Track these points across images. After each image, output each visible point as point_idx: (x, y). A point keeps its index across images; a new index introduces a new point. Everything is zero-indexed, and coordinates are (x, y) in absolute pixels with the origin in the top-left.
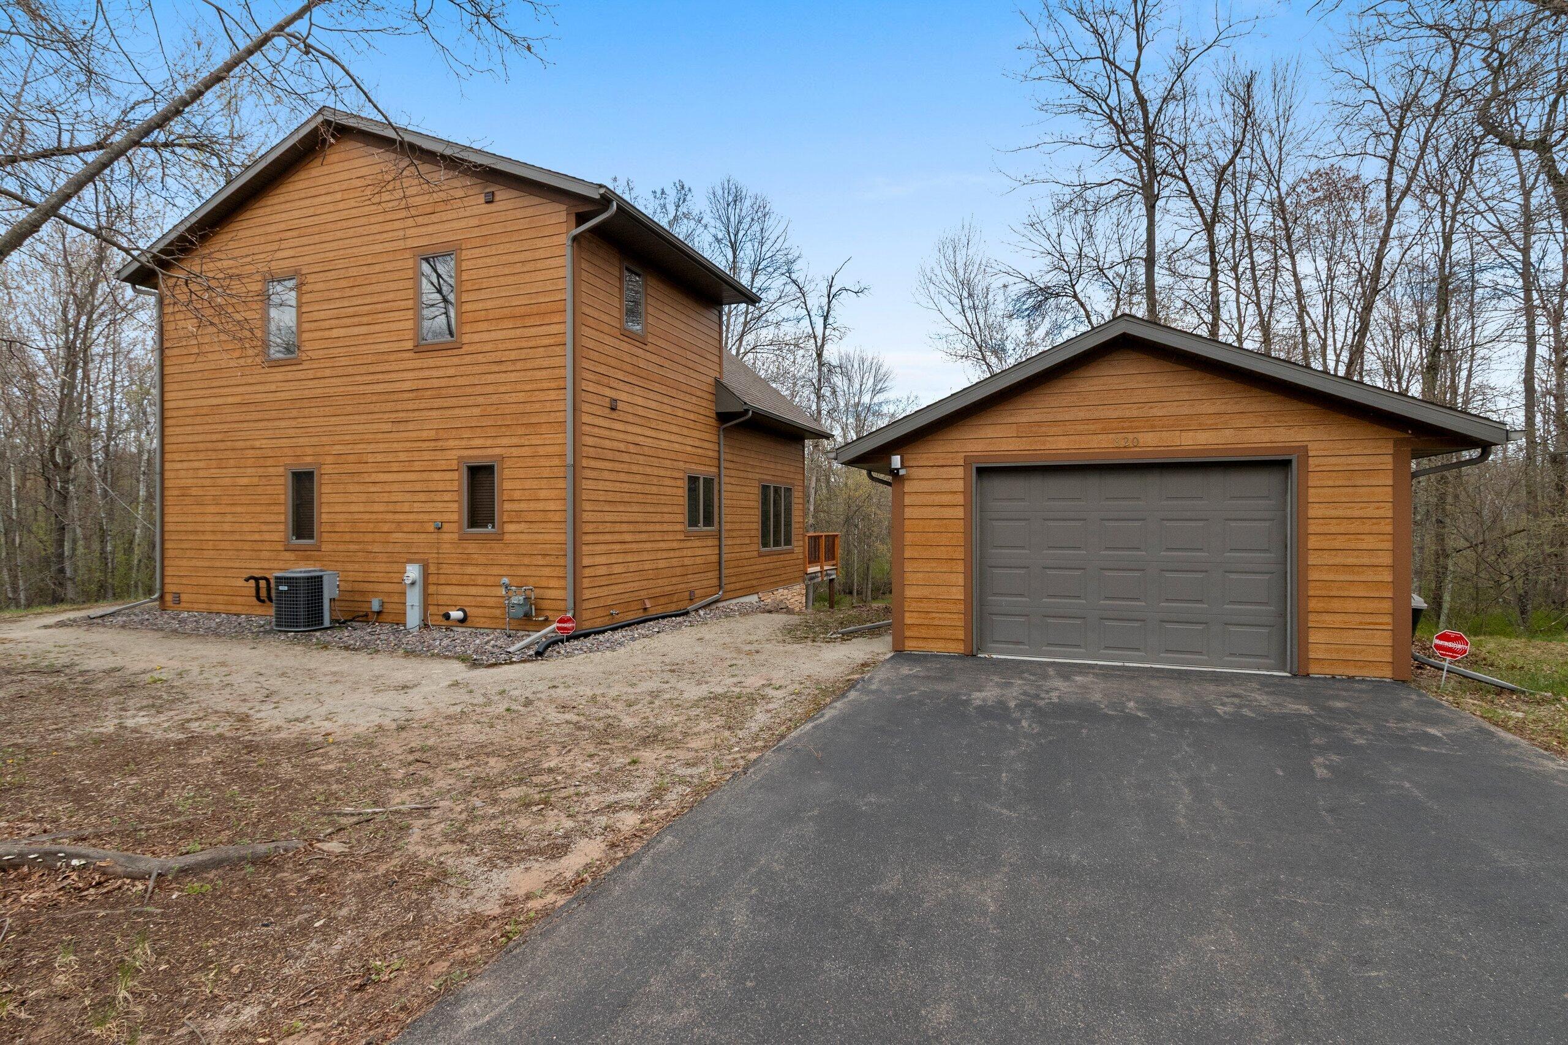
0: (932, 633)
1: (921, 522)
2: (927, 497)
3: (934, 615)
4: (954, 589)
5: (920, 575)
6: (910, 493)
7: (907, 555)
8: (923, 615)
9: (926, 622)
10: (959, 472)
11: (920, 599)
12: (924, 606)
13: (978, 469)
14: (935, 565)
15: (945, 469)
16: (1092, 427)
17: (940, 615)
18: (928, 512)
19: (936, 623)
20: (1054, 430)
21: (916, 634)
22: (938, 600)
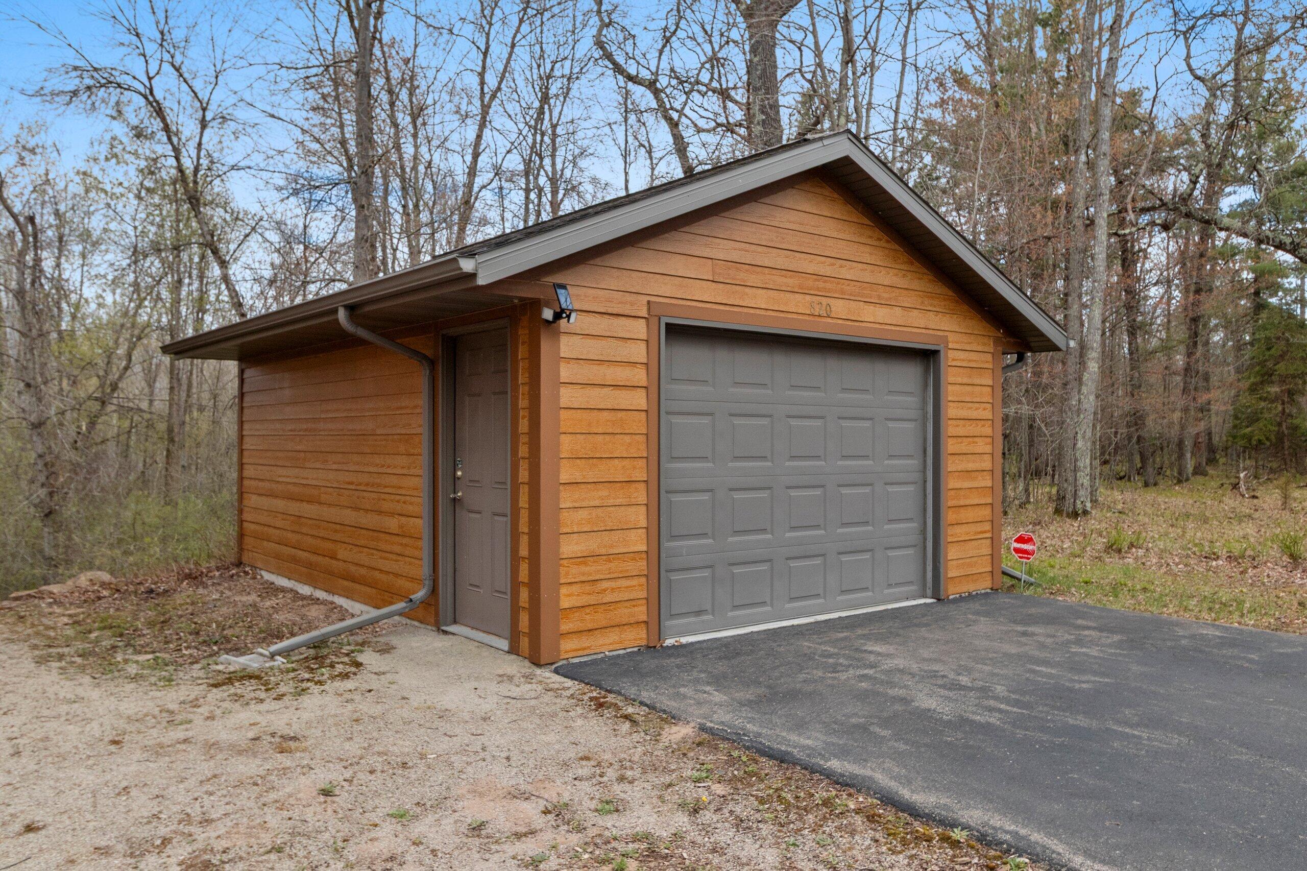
0: (600, 618)
1: (585, 415)
2: (595, 368)
3: (605, 585)
4: (633, 535)
5: (583, 514)
6: (568, 360)
7: (564, 477)
8: (587, 588)
9: (592, 600)
10: (639, 329)
11: (583, 559)
12: (592, 570)
13: (668, 325)
14: (605, 493)
15: (623, 320)
16: (790, 281)
17: (613, 584)
18: (597, 398)
19: (608, 599)
20: (753, 280)
21: (579, 626)
22: (610, 558)
